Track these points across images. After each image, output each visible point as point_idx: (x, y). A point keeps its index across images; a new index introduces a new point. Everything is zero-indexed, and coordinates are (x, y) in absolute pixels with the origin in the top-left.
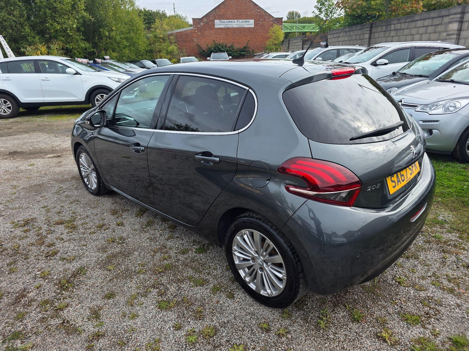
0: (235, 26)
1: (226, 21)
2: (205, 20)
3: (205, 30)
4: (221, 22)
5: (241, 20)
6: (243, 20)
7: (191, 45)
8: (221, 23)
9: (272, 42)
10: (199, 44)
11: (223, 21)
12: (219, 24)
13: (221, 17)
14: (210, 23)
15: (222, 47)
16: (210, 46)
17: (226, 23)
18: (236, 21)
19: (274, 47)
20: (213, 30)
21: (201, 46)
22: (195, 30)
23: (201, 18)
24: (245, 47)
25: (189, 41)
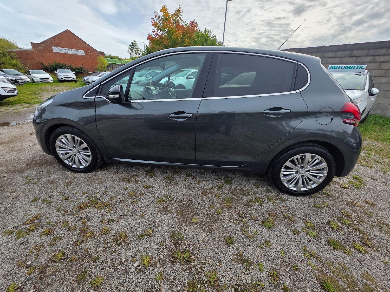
0: (70, 53)
1: (62, 48)
2: (43, 45)
3: (45, 53)
4: (58, 48)
5: (74, 50)
6: (76, 50)
7: (33, 62)
8: (58, 50)
9: (101, 66)
10: (41, 62)
11: (59, 48)
12: (55, 49)
13: (57, 45)
14: (48, 48)
15: (63, 66)
16: (51, 64)
17: (63, 50)
18: (70, 49)
19: (102, 69)
20: (52, 53)
21: (44, 63)
22: (35, 51)
23: (38, 43)
24: (81, 67)
25: (31, 59)
